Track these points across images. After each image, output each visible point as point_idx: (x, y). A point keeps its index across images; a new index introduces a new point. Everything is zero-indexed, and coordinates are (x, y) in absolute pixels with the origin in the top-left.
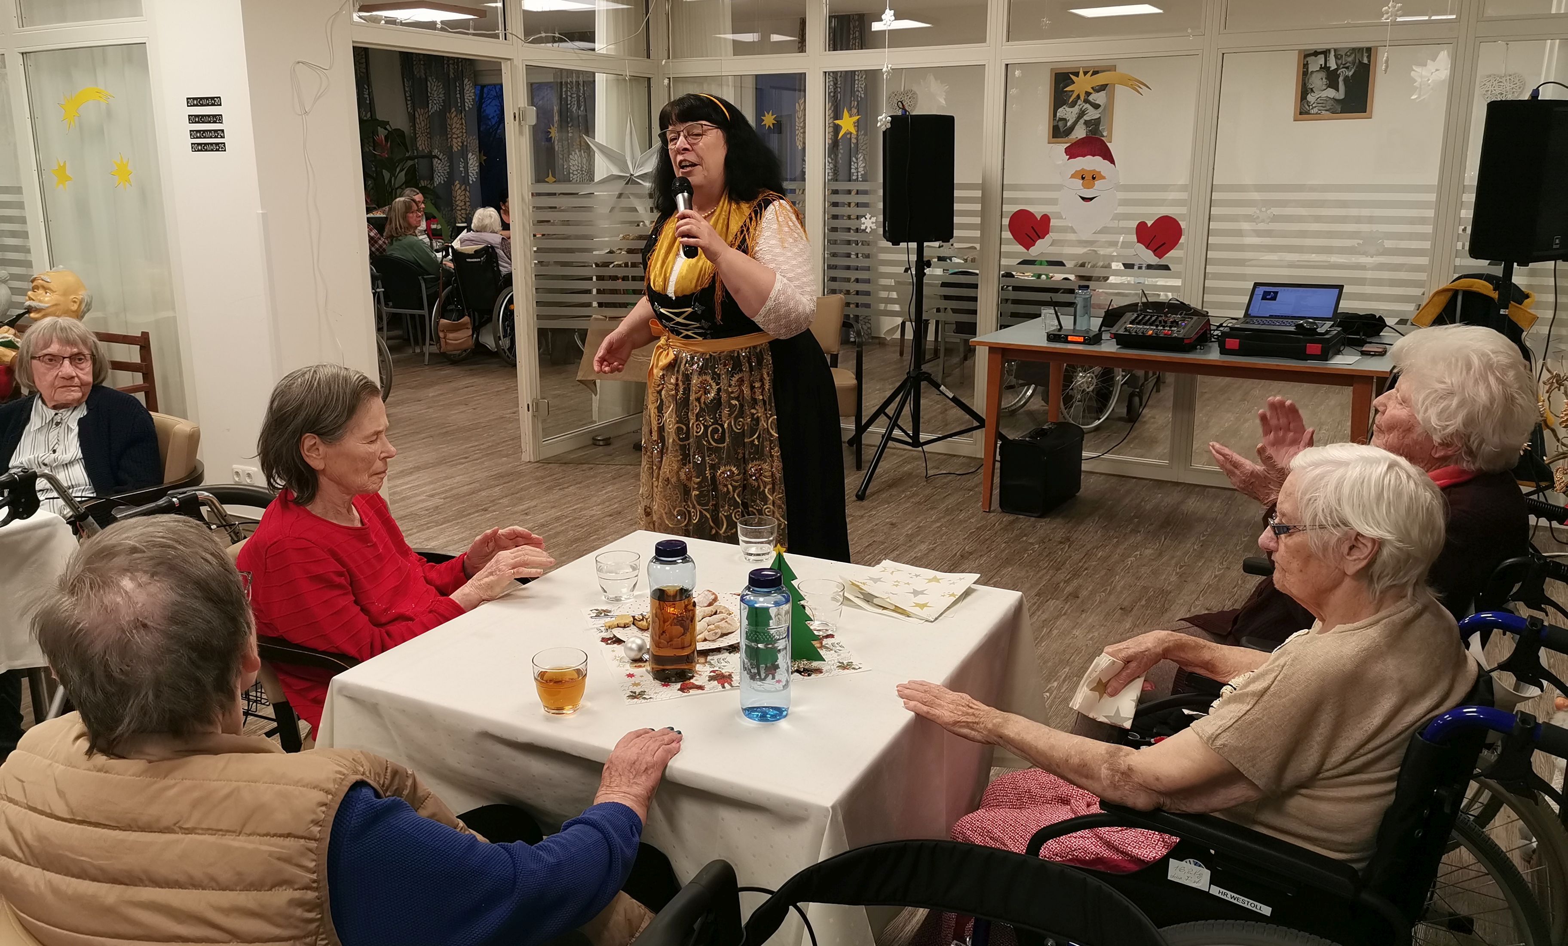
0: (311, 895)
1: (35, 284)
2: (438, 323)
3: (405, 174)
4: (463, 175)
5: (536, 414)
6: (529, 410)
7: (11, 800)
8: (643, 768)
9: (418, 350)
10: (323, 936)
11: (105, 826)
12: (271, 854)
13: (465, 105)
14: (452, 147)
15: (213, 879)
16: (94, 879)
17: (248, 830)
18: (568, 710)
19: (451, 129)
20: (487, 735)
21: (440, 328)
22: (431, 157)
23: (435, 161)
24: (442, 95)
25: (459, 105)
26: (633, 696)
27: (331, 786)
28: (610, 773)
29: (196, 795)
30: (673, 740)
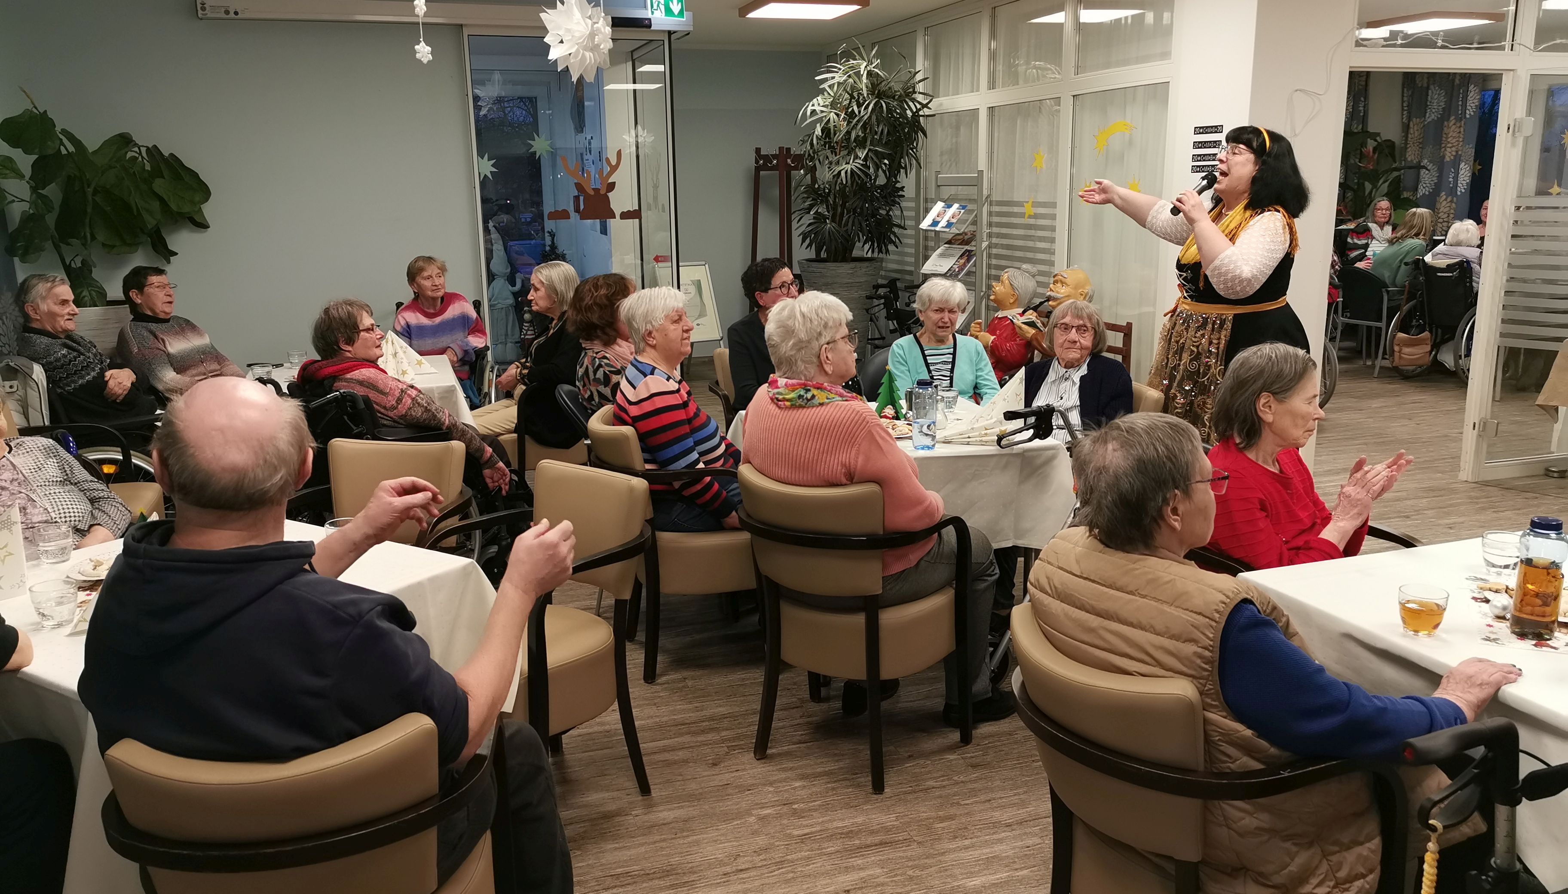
1: (1056, 278)
2: (1393, 337)
3: (1388, 186)
4: (1451, 185)
5: (1482, 433)
6: (1474, 429)
7: (1049, 563)
8: (1478, 683)
9: (1369, 363)
10: (1211, 683)
11: (1098, 583)
12: (1188, 621)
13: (1465, 113)
14: (1444, 157)
16: (1087, 612)
17: (1176, 604)
19: (1447, 138)
20: (1349, 637)
21: (1396, 342)
22: (1419, 167)
23: (1423, 171)
24: (1442, 104)
25: (1460, 112)
26: (1488, 639)
27: (1230, 594)
28: (1448, 681)
29: (1150, 576)
30: (1513, 673)
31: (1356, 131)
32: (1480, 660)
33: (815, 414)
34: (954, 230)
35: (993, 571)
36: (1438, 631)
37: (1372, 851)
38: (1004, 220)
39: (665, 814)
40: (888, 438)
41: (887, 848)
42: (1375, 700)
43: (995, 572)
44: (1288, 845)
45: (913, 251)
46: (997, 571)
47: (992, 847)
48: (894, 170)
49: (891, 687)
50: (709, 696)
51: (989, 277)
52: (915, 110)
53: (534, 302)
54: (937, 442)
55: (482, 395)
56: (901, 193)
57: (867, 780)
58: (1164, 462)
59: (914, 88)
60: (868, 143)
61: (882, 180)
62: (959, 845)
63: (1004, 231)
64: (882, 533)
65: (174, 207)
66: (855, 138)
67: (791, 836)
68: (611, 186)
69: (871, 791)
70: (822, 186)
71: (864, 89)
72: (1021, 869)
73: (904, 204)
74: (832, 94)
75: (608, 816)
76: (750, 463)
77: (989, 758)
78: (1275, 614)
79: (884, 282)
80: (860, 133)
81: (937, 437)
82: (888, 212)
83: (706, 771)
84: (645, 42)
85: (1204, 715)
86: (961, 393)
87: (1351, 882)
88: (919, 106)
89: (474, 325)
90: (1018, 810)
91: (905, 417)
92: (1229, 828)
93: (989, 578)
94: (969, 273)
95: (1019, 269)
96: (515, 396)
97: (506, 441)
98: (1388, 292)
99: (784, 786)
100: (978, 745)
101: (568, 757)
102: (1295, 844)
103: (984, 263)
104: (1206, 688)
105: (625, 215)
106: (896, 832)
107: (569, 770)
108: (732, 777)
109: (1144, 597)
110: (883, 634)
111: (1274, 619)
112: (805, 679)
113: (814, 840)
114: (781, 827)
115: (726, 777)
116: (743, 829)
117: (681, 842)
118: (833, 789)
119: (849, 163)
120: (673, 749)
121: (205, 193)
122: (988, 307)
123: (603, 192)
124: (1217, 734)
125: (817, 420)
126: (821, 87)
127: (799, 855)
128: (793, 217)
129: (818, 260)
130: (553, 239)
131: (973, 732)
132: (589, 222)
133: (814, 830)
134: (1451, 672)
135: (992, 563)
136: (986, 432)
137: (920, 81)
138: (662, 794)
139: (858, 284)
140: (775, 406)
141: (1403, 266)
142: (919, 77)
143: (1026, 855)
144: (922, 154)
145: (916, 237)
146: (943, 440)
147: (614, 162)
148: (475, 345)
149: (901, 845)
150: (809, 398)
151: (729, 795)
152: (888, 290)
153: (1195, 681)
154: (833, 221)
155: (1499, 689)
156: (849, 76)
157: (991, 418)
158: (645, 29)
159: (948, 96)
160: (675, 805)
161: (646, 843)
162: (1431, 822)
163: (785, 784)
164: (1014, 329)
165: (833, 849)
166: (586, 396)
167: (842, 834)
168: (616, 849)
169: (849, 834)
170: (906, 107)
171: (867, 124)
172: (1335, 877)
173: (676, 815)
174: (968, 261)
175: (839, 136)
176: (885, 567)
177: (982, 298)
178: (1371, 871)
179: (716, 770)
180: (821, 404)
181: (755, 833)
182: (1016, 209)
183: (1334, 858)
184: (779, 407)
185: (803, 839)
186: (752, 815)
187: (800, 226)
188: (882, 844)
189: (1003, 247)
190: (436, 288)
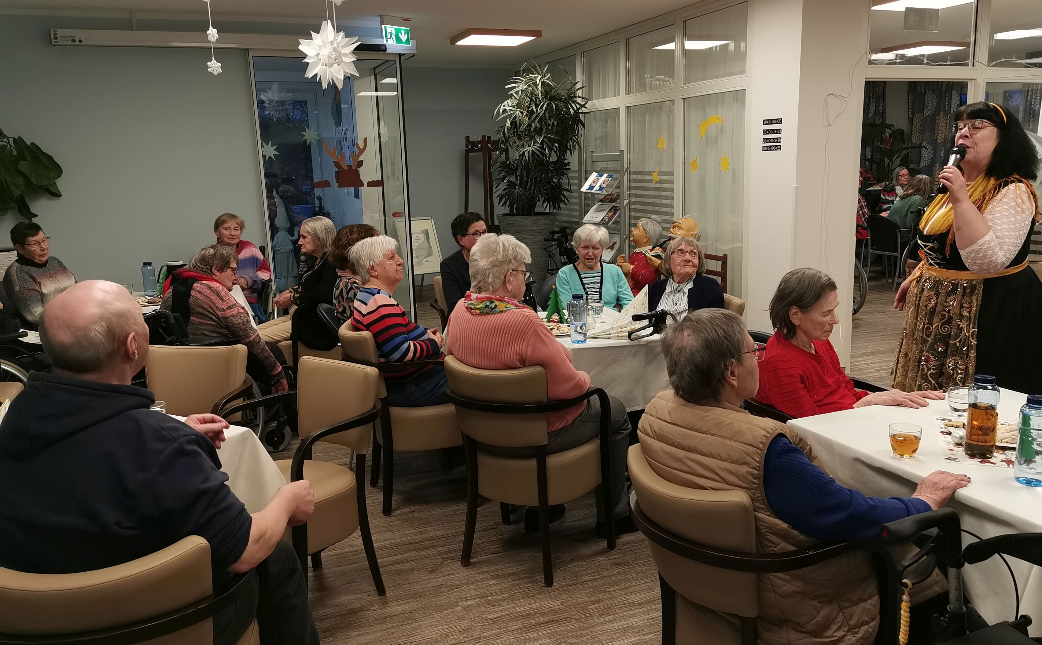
0: (756, 472)
1: (674, 224)
2: (906, 262)
4: (942, 159)
7: (651, 415)
8: (941, 487)
9: (890, 281)
10: (759, 492)
11: (683, 427)
12: (742, 450)
14: (937, 140)
15: (719, 455)
16: (676, 447)
17: (733, 438)
18: (906, 456)
19: (938, 127)
20: (858, 460)
21: (907, 265)
22: (921, 147)
23: (923, 150)
24: (934, 104)
25: (947, 109)
26: (949, 459)
27: (770, 431)
28: (922, 486)
29: (717, 421)
30: (965, 481)
31: (878, 123)
32: (943, 473)
33: (497, 319)
34: (604, 192)
35: (627, 426)
36: (916, 455)
37: (873, 606)
38: (640, 185)
39: (395, 608)
40: (551, 336)
41: (554, 625)
42: (869, 500)
43: (629, 427)
44: (815, 603)
45: (577, 207)
46: (630, 426)
47: (628, 620)
48: (563, 150)
49: (559, 511)
50: (430, 523)
51: (630, 225)
52: (576, 109)
53: (303, 246)
54: (587, 338)
55: (268, 315)
56: (568, 167)
57: (541, 577)
58: (723, 341)
59: (575, 93)
60: (544, 132)
61: (554, 158)
62: (605, 620)
63: (640, 192)
64: (546, 401)
65: (34, 181)
66: (534, 129)
67: (486, 620)
68: (360, 164)
69: (544, 585)
70: (512, 163)
71: (540, 94)
72: (648, 634)
73: (570, 175)
74: (518, 98)
75: (353, 612)
76: (452, 354)
77: (627, 559)
78: (801, 444)
79: (558, 229)
80: (538, 125)
81: (588, 335)
82: (559, 180)
83: (427, 576)
84: (384, 61)
85: (755, 515)
86: (605, 303)
87: (859, 627)
88: (578, 106)
89: (262, 264)
90: (647, 593)
91: (567, 321)
92: (775, 593)
93: (624, 432)
94: (616, 222)
95: (650, 218)
96: (290, 313)
97: (283, 346)
98: (900, 232)
99: (483, 584)
100: (620, 550)
101: (325, 571)
102: (820, 602)
103: (627, 215)
104: (756, 496)
105: (371, 184)
106: (561, 613)
107: (326, 580)
108: (445, 580)
109: (713, 435)
110: (549, 473)
111: (800, 448)
112: (498, 508)
113: (503, 621)
114: (479, 613)
115: (441, 580)
116: (453, 616)
117: (407, 627)
118: (517, 585)
119: (530, 146)
120: (403, 562)
121: (58, 171)
122: (630, 246)
123: (354, 168)
124: (764, 527)
125: (498, 322)
126: (510, 93)
127: (492, 632)
128: (494, 183)
129: (511, 214)
130: (321, 202)
131: (617, 541)
132: (345, 190)
133: (502, 614)
134: (923, 480)
135: (626, 421)
136: (621, 330)
137: (579, 89)
138: (394, 594)
139: (539, 231)
140: (469, 313)
141: (909, 214)
142: (578, 86)
143: (651, 624)
144: (582, 140)
145: (580, 197)
146: (592, 336)
147: (362, 146)
148: (262, 277)
149: (564, 622)
150: (493, 307)
151: (442, 592)
152: (561, 235)
153: (748, 492)
154: (521, 186)
155: (955, 491)
156: (529, 86)
157: (626, 320)
158: (382, 52)
159: (599, 99)
160: (403, 602)
161: (381, 629)
162: (903, 581)
163: (483, 583)
164: (647, 260)
165: (516, 627)
166: (340, 310)
167: (523, 616)
168: (359, 635)
169: (528, 616)
170: (570, 107)
171: (543, 119)
172: (848, 624)
173: (404, 609)
174: (615, 213)
175: (523, 127)
176: (549, 425)
177: (625, 240)
178: (873, 619)
179: (434, 575)
180: (502, 312)
181: (460, 618)
182: (647, 177)
183: (848, 611)
184: (472, 314)
185: (494, 621)
186: (458, 606)
187: (497, 191)
188: (551, 621)
189: (640, 203)
190: (232, 237)
